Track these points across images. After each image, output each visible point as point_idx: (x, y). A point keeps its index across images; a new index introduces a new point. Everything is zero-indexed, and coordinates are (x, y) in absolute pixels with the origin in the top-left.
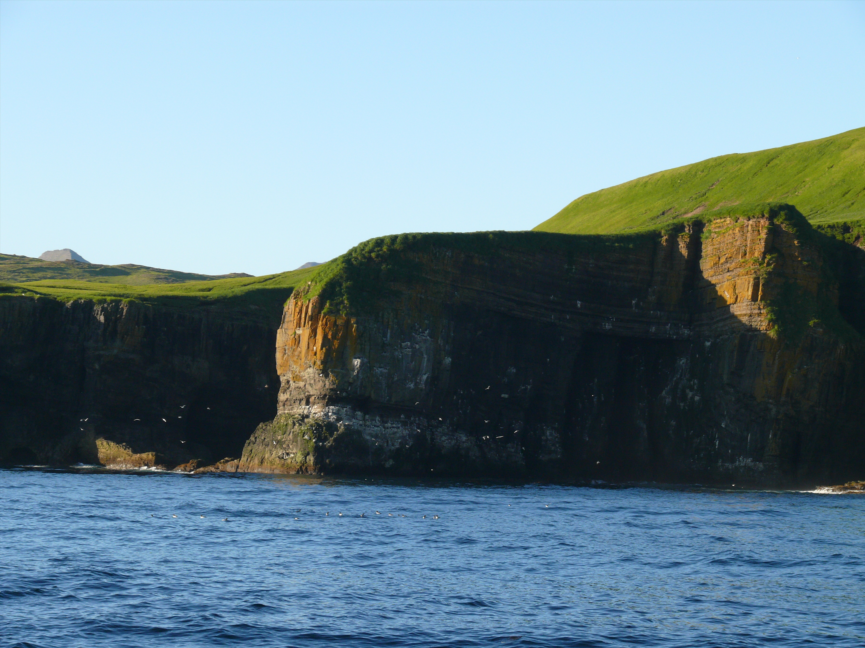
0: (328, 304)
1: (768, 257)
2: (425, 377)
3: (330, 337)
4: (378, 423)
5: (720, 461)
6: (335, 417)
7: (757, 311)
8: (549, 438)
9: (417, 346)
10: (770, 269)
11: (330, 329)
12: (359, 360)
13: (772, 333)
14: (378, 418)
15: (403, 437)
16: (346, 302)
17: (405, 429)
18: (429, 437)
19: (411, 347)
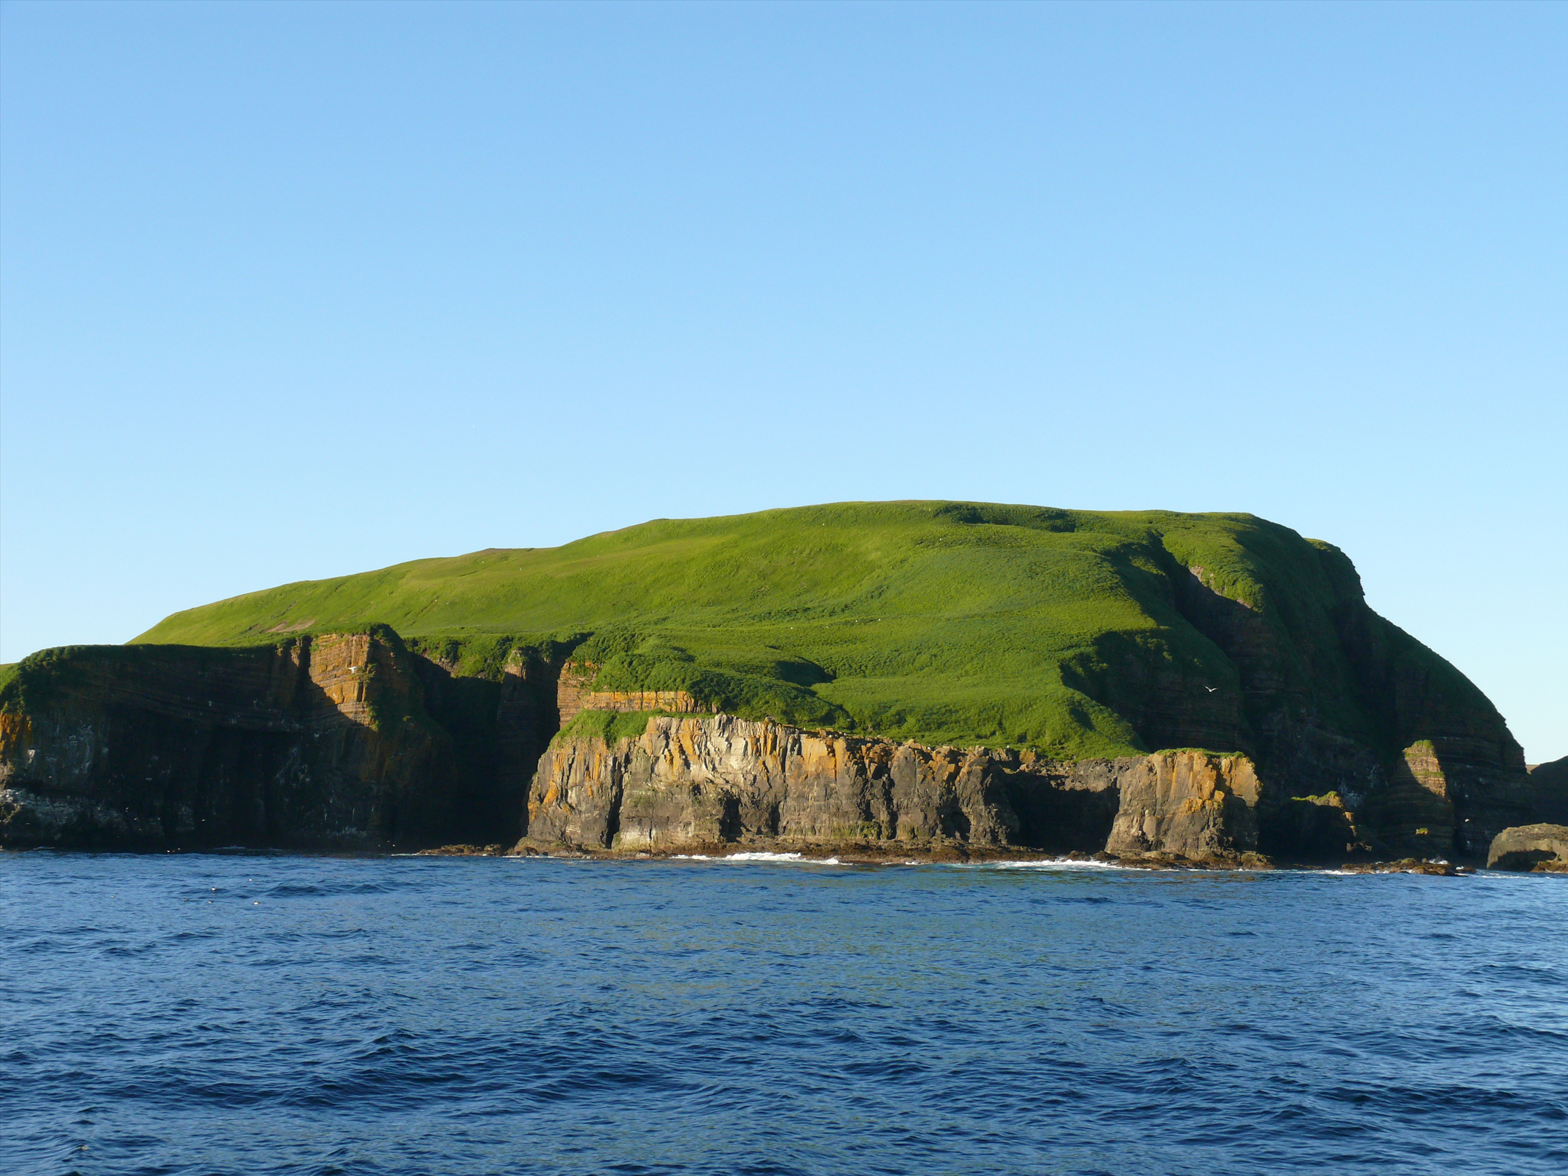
0: (6, 704)
1: (370, 666)
2: (87, 764)
3: (8, 731)
4: (48, 803)
5: (328, 830)
6: (12, 798)
7: (361, 710)
8: (185, 813)
9: (82, 739)
10: (372, 675)
11: (8, 725)
12: (34, 751)
13: (374, 727)
14: (47, 799)
15: (69, 814)
16: (22, 702)
17: (71, 808)
18: (89, 814)
19: (77, 739)
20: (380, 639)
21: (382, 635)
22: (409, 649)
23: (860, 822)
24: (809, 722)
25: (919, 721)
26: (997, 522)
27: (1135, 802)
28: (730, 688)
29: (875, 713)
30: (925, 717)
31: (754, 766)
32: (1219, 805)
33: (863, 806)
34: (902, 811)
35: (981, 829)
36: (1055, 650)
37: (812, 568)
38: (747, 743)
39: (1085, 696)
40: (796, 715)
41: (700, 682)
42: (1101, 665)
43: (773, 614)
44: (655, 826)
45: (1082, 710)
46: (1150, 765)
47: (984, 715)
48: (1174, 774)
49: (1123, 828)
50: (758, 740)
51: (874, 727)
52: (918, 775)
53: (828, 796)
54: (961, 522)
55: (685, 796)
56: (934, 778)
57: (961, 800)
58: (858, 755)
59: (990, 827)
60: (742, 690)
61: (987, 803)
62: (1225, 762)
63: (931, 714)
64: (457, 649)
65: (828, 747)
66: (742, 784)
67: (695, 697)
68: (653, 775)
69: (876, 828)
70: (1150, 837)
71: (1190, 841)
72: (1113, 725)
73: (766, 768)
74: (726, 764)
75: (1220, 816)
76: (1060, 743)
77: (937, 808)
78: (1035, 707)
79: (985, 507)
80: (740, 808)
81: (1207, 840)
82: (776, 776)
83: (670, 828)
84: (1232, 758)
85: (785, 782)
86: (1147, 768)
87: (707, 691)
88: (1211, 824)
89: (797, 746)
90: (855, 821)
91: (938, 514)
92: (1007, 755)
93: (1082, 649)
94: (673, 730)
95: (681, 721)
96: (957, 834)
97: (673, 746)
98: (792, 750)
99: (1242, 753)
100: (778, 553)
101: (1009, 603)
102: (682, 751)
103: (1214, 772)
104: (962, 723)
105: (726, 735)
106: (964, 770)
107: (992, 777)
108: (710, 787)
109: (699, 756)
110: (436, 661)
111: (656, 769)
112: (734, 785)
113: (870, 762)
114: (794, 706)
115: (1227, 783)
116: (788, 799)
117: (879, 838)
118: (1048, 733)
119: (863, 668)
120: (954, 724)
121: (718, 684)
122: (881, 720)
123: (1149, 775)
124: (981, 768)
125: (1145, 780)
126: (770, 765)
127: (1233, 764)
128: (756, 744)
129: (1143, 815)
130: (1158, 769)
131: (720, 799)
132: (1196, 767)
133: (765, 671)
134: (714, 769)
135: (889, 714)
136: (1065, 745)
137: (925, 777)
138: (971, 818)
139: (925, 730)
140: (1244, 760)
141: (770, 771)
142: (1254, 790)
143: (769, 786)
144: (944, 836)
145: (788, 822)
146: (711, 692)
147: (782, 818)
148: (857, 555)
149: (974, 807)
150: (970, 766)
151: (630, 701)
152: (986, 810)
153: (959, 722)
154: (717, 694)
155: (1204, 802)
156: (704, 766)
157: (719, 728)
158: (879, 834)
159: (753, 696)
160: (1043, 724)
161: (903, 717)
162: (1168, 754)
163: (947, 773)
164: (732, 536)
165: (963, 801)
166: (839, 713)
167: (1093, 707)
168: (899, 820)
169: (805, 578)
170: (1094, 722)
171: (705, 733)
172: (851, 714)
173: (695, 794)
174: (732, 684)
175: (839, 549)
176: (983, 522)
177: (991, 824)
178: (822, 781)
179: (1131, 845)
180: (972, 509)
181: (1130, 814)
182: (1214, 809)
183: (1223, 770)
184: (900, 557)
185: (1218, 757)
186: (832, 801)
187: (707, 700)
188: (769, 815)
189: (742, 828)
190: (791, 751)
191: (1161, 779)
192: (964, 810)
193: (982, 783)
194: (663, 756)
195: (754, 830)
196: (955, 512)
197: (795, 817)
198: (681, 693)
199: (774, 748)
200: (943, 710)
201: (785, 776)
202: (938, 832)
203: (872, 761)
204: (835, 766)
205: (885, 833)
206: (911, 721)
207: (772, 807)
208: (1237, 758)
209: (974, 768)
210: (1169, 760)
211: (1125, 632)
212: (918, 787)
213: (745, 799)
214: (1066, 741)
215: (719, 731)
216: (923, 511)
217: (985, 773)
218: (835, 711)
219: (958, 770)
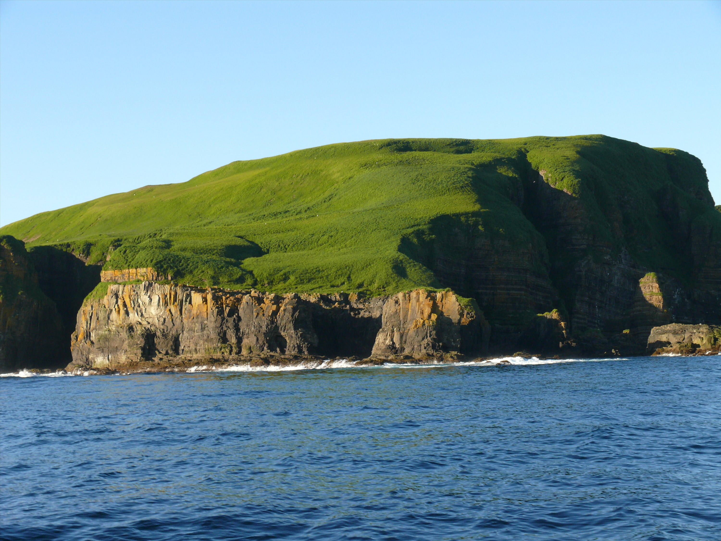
20: (5, 245)
21: (5, 242)
22: (64, 250)
23: (219, 345)
24: (228, 282)
25: (297, 278)
26: (421, 150)
27: (388, 324)
28: (181, 264)
29: (270, 275)
30: (302, 275)
31: (164, 312)
32: (433, 323)
33: (222, 335)
34: (245, 336)
35: (292, 345)
36: (403, 229)
37: (302, 185)
38: (159, 298)
39: (406, 256)
40: (221, 278)
41: (161, 261)
42: (431, 236)
43: (266, 216)
44: (110, 353)
45: (402, 265)
46: (396, 299)
47: (339, 272)
48: (410, 304)
49: (381, 341)
50: (166, 296)
51: (269, 284)
52: (254, 313)
53: (203, 329)
54: (395, 151)
55: (125, 333)
56: (264, 315)
57: (280, 327)
58: (220, 302)
59: (297, 344)
60: (188, 265)
61: (296, 329)
62: (439, 295)
63: (306, 274)
64: (90, 248)
65: (203, 298)
66: (157, 324)
67: (157, 271)
68: (109, 321)
69: (229, 348)
70: (397, 346)
71: (416, 346)
72: (421, 274)
73: (171, 313)
74: (149, 312)
75: (434, 329)
76: (384, 287)
77: (264, 334)
78: (372, 265)
79: (415, 141)
80: (155, 338)
81: (425, 345)
82: (177, 318)
83: (119, 353)
84: (443, 292)
85: (182, 321)
86: (394, 302)
87: (165, 266)
88: (428, 335)
89: (189, 298)
90: (217, 344)
91: (382, 147)
92: (340, 297)
93: (421, 227)
94: (120, 293)
95: (125, 286)
96: (278, 349)
97: (120, 302)
98: (186, 301)
99: (450, 289)
100: (285, 178)
101: (394, 201)
102: (125, 305)
103: (431, 302)
104: (324, 278)
105: (148, 294)
106: (282, 309)
107: (299, 312)
108: (139, 327)
109: (134, 308)
110: (77, 256)
111: (111, 317)
112: (152, 325)
113: (226, 306)
114: (219, 273)
115: (440, 309)
116: (184, 332)
117: (230, 354)
118: (377, 281)
119: (287, 247)
120: (319, 279)
121: (173, 262)
122: (274, 279)
123: (395, 306)
124: (292, 306)
125: (393, 309)
126: (173, 311)
127: (444, 296)
128: (165, 298)
129: (393, 331)
130: (401, 301)
131: (142, 334)
132: (421, 299)
133: (214, 252)
134: (142, 315)
135: (279, 275)
136: (386, 289)
137: (258, 314)
138: (287, 339)
139: (300, 284)
140: (451, 293)
141: (174, 315)
142: (457, 312)
143: (172, 325)
144: (269, 351)
145: (184, 347)
146: (168, 266)
147: (181, 344)
148: (327, 176)
149: (288, 331)
150: (285, 306)
151: (123, 275)
152: (295, 333)
153: (323, 277)
154: (171, 268)
155: (424, 322)
156: (136, 314)
157: (144, 290)
158: (231, 351)
159: (195, 268)
160: (374, 276)
161: (288, 276)
162: (407, 292)
163: (271, 311)
164: (268, 168)
165: (281, 328)
166: (248, 276)
167: (410, 263)
168: (243, 342)
169: (296, 192)
170: (408, 273)
171: (137, 293)
172: (256, 276)
173: (130, 332)
174: (182, 261)
175: (318, 172)
176: (412, 150)
177: (298, 342)
178: (200, 320)
179: (385, 351)
180: (406, 142)
181: (386, 331)
182: (430, 325)
183: (437, 300)
184: (349, 175)
185: (435, 292)
186: (205, 332)
187: (165, 272)
188: (173, 342)
189: (157, 352)
190: (185, 302)
191: (402, 308)
192: (283, 334)
193: (292, 316)
194: (114, 309)
195: (164, 352)
196: (394, 145)
197: (187, 343)
198: (149, 269)
199: (175, 300)
200: (314, 270)
201: (182, 318)
202: (265, 348)
203: (227, 306)
204: (207, 310)
205: (234, 350)
206: (292, 278)
207: (175, 337)
208: (447, 292)
209: (287, 307)
210: (407, 295)
211: (454, 215)
212: (254, 321)
213: (159, 334)
214: (387, 286)
215: (145, 292)
216: (373, 146)
217: (294, 309)
218: (245, 274)
219: (278, 308)
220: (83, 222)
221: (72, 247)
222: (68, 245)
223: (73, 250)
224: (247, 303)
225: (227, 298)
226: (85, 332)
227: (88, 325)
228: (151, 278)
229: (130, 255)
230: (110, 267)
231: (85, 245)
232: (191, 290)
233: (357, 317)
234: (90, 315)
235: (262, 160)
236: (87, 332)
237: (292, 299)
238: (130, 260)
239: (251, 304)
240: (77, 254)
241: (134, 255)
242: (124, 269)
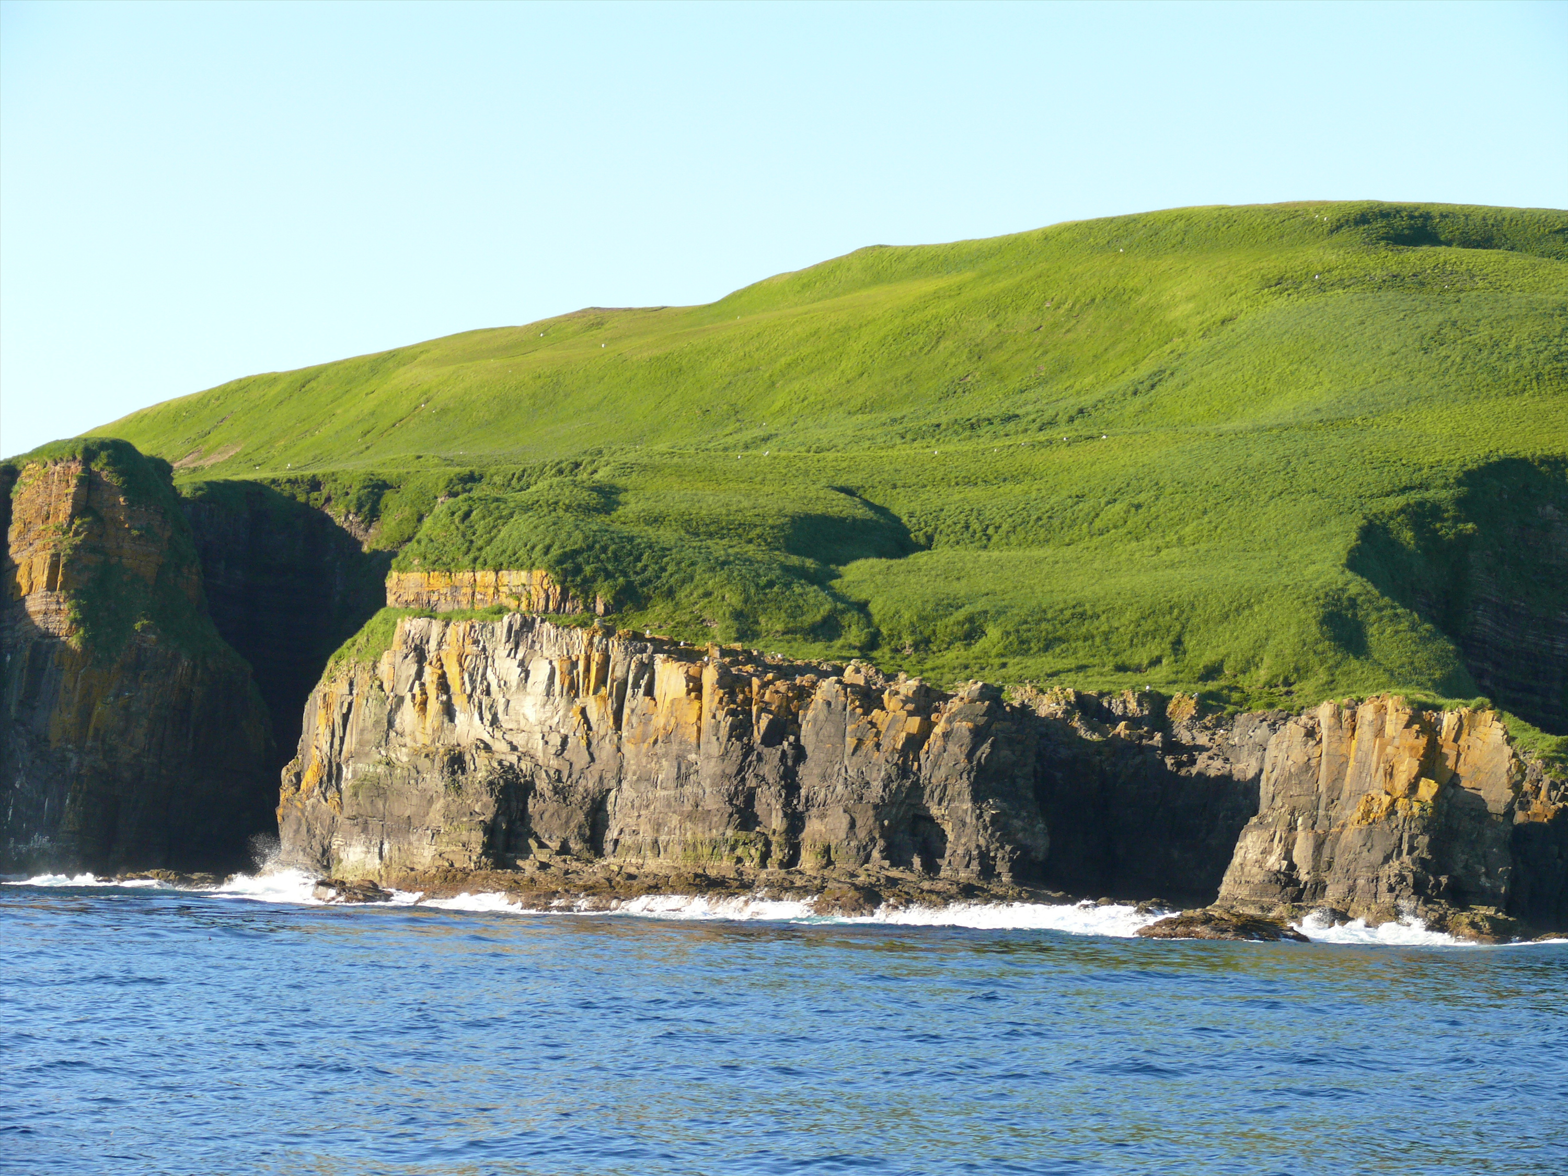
1: (77, 522)
7: (54, 607)
10: (78, 540)
13: (74, 642)
20: (102, 469)
21: (105, 461)
22: (301, 498)
23: (729, 833)
24: (784, 633)
25: (1008, 634)
26: (1467, 242)
27: (1278, 802)
28: (640, 565)
29: (922, 618)
30: (1025, 627)
31: (565, 716)
32: (1422, 809)
33: (739, 801)
34: (814, 811)
35: (960, 851)
36: (1372, 496)
37: (1070, 336)
38: (553, 672)
39: (1370, 587)
40: (763, 620)
41: (576, 553)
42: (1461, 526)
43: (943, 427)
44: (388, 836)
45: (1355, 615)
46: (1311, 723)
47: (1148, 625)
48: (1354, 742)
49: (1253, 855)
50: (574, 665)
51: (916, 646)
52: (848, 739)
53: (682, 778)
54: (1383, 243)
55: (437, 774)
56: (878, 746)
57: (928, 790)
58: (741, 696)
59: (978, 847)
60: (664, 569)
61: (977, 798)
62: (1448, 720)
63: (1039, 622)
65: (689, 678)
66: (539, 754)
67: (562, 583)
68: (392, 734)
69: (759, 846)
70: (1304, 876)
71: (1361, 882)
72: (1413, 648)
73: (587, 721)
74: (517, 714)
75: (1425, 830)
76: (1287, 683)
77: (876, 807)
78: (1256, 608)
79: (1448, 214)
80: (530, 801)
81: (1393, 880)
82: (603, 737)
83: (413, 838)
84: (1464, 711)
85: (619, 750)
86: (1303, 731)
87: (588, 570)
88: (1405, 847)
89: (646, 677)
90: (721, 829)
91: (1338, 228)
92: (1140, 704)
93: (1430, 494)
94: (433, 645)
95: (447, 625)
96: (917, 861)
97: (430, 675)
98: (636, 685)
99: (1487, 700)
100: (1017, 309)
101: (1354, 403)
102: (443, 685)
103: (1423, 741)
104: (1098, 640)
105: (520, 656)
106: (938, 730)
107: (992, 745)
108: (482, 759)
109: (470, 696)
110: (339, 521)
111: (398, 721)
112: (524, 754)
113: (761, 710)
114: (760, 602)
115: (1450, 764)
116: (625, 785)
117: (763, 864)
118: (1267, 661)
119: (990, 531)
120: (1080, 643)
121: (616, 558)
122: (934, 632)
123: (1306, 745)
124: (970, 725)
125: (1298, 755)
126: (593, 716)
127: (1465, 722)
128: (571, 672)
129: (1292, 828)
130: (1324, 731)
131: (491, 783)
132: (1390, 730)
133: (753, 534)
134: (495, 721)
135: (951, 620)
136: (1295, 688)
137: (860, 742)
138: (948, 828)
139: (1015, 653)
140: (1489, 715)
141: (595, 728)
142: (1505, 779)
143: (588, 758)
144: (887, 863)
145: (621, 831)
146: (596, 571)
147: (612, 823)
148: (1152, 309)
149: (952, 805)
150: (949, 721)
151: (455, 588)
152: (973, 811)
153: (1093, 637)
154: (609, 575)
155: (1394, 802)
156: (477, 716)
157: (508, 641)
158: (765, 856)
159: (684, 582)
160: (1260, 645)
161: (980, 626)
162: (1346, 701)
163: (904, 734)
164: (968, 275)
165: (932, 792)
166: (851, 617)
167: (1380, 609)
168: (806, 830)
169: (1049, 356)
170: (1372, 641)
171: (484, 649)
172: (876, 619)
173: (454, 773)
174: (645, 557)
175: (1125, 297)
176: (1437, 242)
177: (982, 842)
178: (675, 748)
179: (1262, 889)
180: (1421, 216)
181: (1269, 825)
182: (1412, 816)
183: (1443, 735)
184: (1223, 312)
185: (1438, 708)
186: (688, 789)
187: (587, 589)
188: (587, 815)
189: (532, 843)
190: (633, 688)
191: (1327, 754)
192: (935, 811)
193: (970, 756)
194: (409, 696)
195: (555, 845)
196: (1380, 224)
197: (631, 821)
198: (538, 574)
199: (602, 681)
200: (1068, 613)
201: (620, 738)
202: (876, 854)
203: (764, 709)
204: (699, 718)
205: (777, 854)
206: (993, 633)
207: (593, 800)
208: (1475, 711)
209: (956, 725)
210: (1346, 713)
211: (1544, 461)
212: (846, 762)
213: (542, 784)
214: (1300, 678)
215: (509, 646)
216: (1312, 221)
217: (978, 735)
218: (843, 612)
219: (927, 728)
220: (373, 414)
221: (325, 492)
222: (315, 484)
223: (328, 499)
224: (829, 704)
225: (764, 685)
226: (326, 762)
227: (337, 742)
228: (542, 603)
229: (480, 527)
230: (416, 562)
231: (365, 488)
232: (655, 651)
233: (1183, 772)
234: (345, 710)
235: (954, 246)
236: (330, 762)
237: (972, 701)
238: (480, 543)
239: (840, 707)
240: (338, 513)
241: (494, 527)
242: (459, 569)
